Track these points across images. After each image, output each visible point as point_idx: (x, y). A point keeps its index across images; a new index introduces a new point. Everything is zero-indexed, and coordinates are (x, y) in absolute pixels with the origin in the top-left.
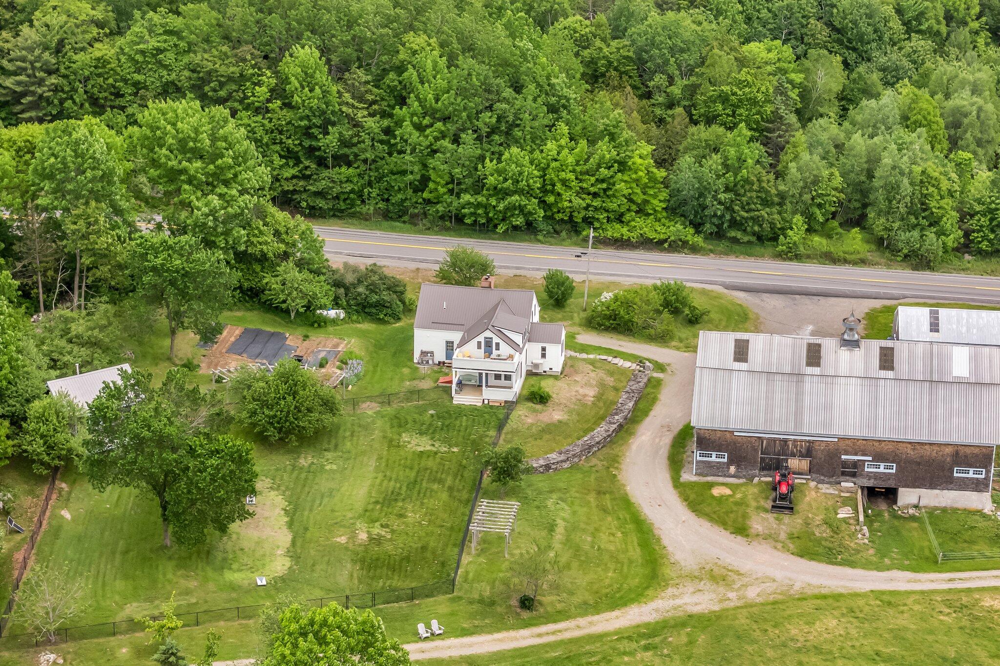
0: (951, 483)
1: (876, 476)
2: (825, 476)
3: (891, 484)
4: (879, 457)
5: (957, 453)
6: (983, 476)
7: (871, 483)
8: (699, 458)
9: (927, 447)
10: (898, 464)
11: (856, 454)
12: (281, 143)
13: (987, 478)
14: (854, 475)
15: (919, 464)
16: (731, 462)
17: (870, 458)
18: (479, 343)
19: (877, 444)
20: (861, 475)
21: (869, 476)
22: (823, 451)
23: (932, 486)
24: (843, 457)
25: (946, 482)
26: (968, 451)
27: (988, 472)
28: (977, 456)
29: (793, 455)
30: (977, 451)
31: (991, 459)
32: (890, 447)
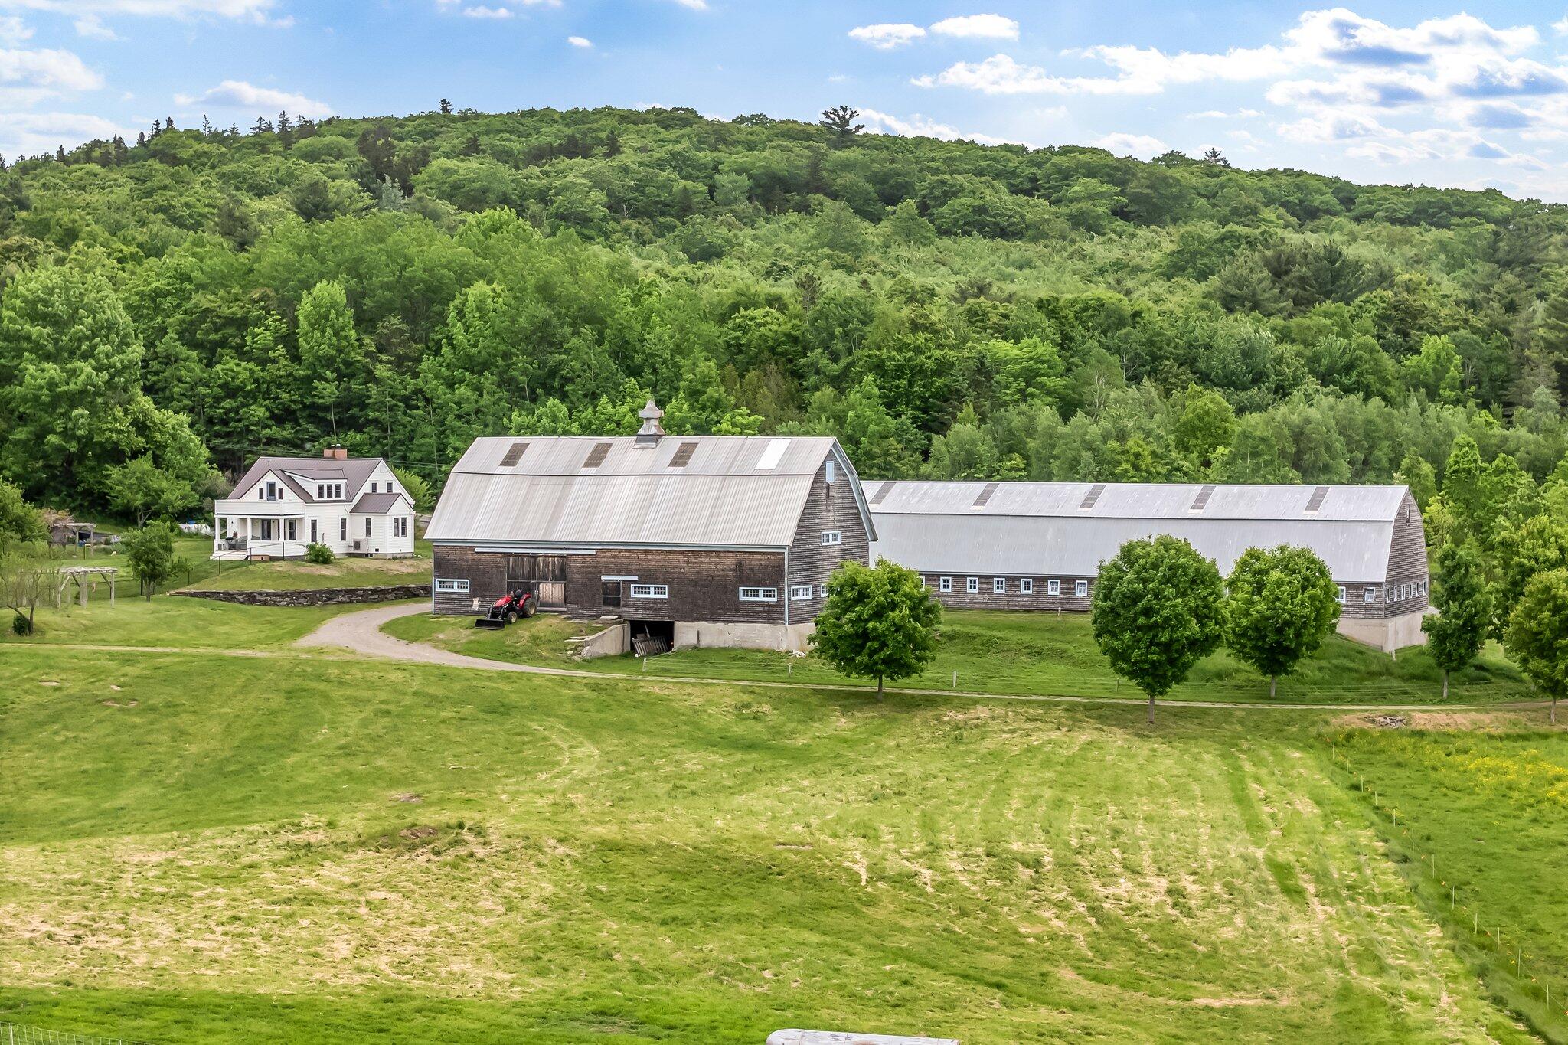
0: (737, 611)
1: (647, 605)
2: (584, 607)
3: (664, 616)
4: (648, 577)
5: (740, 564)
6: (775, 599)
7: (638, 616)
8: (438, 590)
9: (703, 558)
10: (670, 584)
11: (619, 573)
12: (276, 398)
13: (780, 602)
14: (616, 603)
15: (695, 583)
16: (473, 593)
17: (636, 578)
18: (261, 490)
19: (642, 556)
20: (626, 604)
21: (637, 605)
22: (579, 569)
23: (714, 617)
24: (604, 577)
25: (730, 610)
26: (755, 560)
27: (781, 592)
28: (765, 567)
29: (545, 579)
30: (764, 561)
31: (783, 571)
32: (658, 559)
